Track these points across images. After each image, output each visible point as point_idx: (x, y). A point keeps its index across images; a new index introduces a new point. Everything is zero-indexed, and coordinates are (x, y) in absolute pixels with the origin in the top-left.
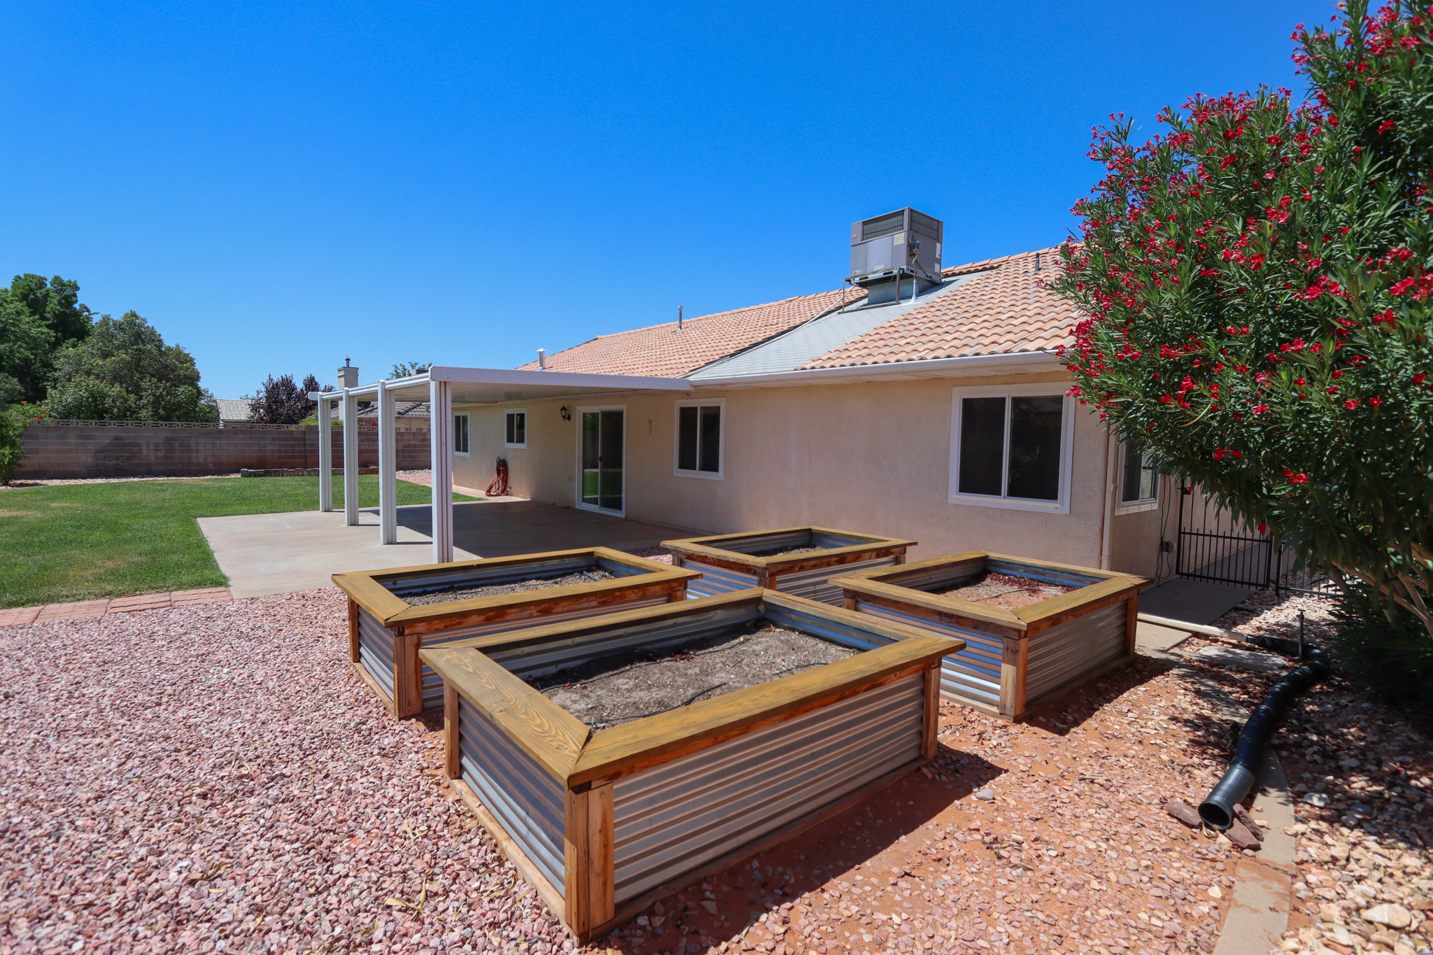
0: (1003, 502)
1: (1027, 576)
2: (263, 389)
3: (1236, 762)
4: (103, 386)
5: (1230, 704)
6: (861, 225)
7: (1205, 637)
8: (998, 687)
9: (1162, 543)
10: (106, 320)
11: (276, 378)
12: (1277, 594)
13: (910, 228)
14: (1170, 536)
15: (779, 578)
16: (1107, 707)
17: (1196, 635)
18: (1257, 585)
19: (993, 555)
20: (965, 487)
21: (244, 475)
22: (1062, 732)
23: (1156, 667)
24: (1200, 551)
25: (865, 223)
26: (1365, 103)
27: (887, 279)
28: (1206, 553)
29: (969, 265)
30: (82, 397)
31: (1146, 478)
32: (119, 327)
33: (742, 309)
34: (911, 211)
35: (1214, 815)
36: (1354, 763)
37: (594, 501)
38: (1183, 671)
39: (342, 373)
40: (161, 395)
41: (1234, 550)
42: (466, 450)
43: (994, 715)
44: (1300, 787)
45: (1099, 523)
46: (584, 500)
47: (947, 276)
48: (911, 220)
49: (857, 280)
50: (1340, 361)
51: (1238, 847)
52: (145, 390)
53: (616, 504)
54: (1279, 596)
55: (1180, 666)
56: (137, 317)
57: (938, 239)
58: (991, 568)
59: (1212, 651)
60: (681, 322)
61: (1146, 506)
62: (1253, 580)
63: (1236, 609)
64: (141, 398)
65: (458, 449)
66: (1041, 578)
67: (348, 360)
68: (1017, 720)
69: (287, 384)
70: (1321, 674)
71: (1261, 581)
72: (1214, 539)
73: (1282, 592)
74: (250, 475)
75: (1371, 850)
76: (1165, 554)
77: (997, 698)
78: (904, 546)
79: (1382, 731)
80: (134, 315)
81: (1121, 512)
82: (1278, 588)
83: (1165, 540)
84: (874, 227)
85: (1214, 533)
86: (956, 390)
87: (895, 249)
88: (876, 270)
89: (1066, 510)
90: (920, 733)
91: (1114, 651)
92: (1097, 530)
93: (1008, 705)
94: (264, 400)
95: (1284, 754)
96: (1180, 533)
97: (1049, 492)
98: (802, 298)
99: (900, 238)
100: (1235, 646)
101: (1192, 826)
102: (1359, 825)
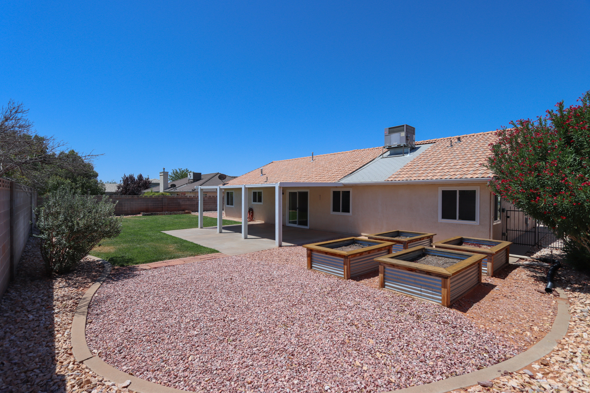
0: (457, 221)
1: (475, 243)
2: (122, 180)
3: (548, 282)
4: (62, 180)
5: (539, 273)
6: (388, 129)
7: (523, 259)
8: (486, 269)
9: (502, 233)
10: (62, 153)
11: (127, 175)
12: (538, 248)
13: (406, 131)
14: (504, 231)
15: (409, 244)
16: (511, 274)
17: (521, 259)
18: (532, 245)
19: (464, 237)
20: (444, 217)
21: (143, 215)
22: (504, 279)
23: (515, 267)
24: (511, 235)
25: (389, 128)
26: (566, 131)
27: (399, 147)
28: (513, 236)
29: (422, 141)
30: (54, 184)
31: (499, 213)
32: (68, 156)
33: (339, 153)
34: (407, 125)
35: (548, 291)
36: (574, 282)
37: (295, 223)
38: (523, 267)
39: (162, 174)
40: (84, 183)
41: (522, 234)
42: (232, 204)
43: (486, 276)
44: (564, 287)
45: (489, 227)
46: (290, 222)
47: (418, 145)
48: (407, 128)
49: (387, 147)
50: (571, 195)
51: (556, 296)
52: (78, 181)
53: (305, 223)
54: (539, 249)
55: (522, 266)
56: (74, 152)
57: (414, 134)
58: (463, 241)
59: (527, 262)
60: (313, 157)
61: (499, 222)
62: (531, 244)
63: (528, 252)
64: (77, 184)
65: (228, 204)
66: (479, 243)
67: (164, 169)
68: (492, 277)
69: (131, 178)
70: (560, 266)
71: (533, 244)
72: (513, 231)
73: (540, 247)
74: (146, 215)
75: (582, 295)
76: (503, 236)
77: (486, 272)
78: (432, 236)
79: (579, 276)
80: (73, 151)
81: (494, 224)
82: (538, 246)
83: (503, 232)
84: (392, 130)
85: (513, 229)
86: (439, 188)
87: (401, 138)
88: (395, 144)
89: (478, 224)
90: (478, 277)
91: (504, 262)
92: (489, 229)
93: (490, 273)
94: (122, 184)
95: (557, 282)
96: (507, 230)
97: (473, 218)
98: (359, 150)
99: (403, 134)
100: (532, 261)
101: (544, 293)
102: (579, 292)
